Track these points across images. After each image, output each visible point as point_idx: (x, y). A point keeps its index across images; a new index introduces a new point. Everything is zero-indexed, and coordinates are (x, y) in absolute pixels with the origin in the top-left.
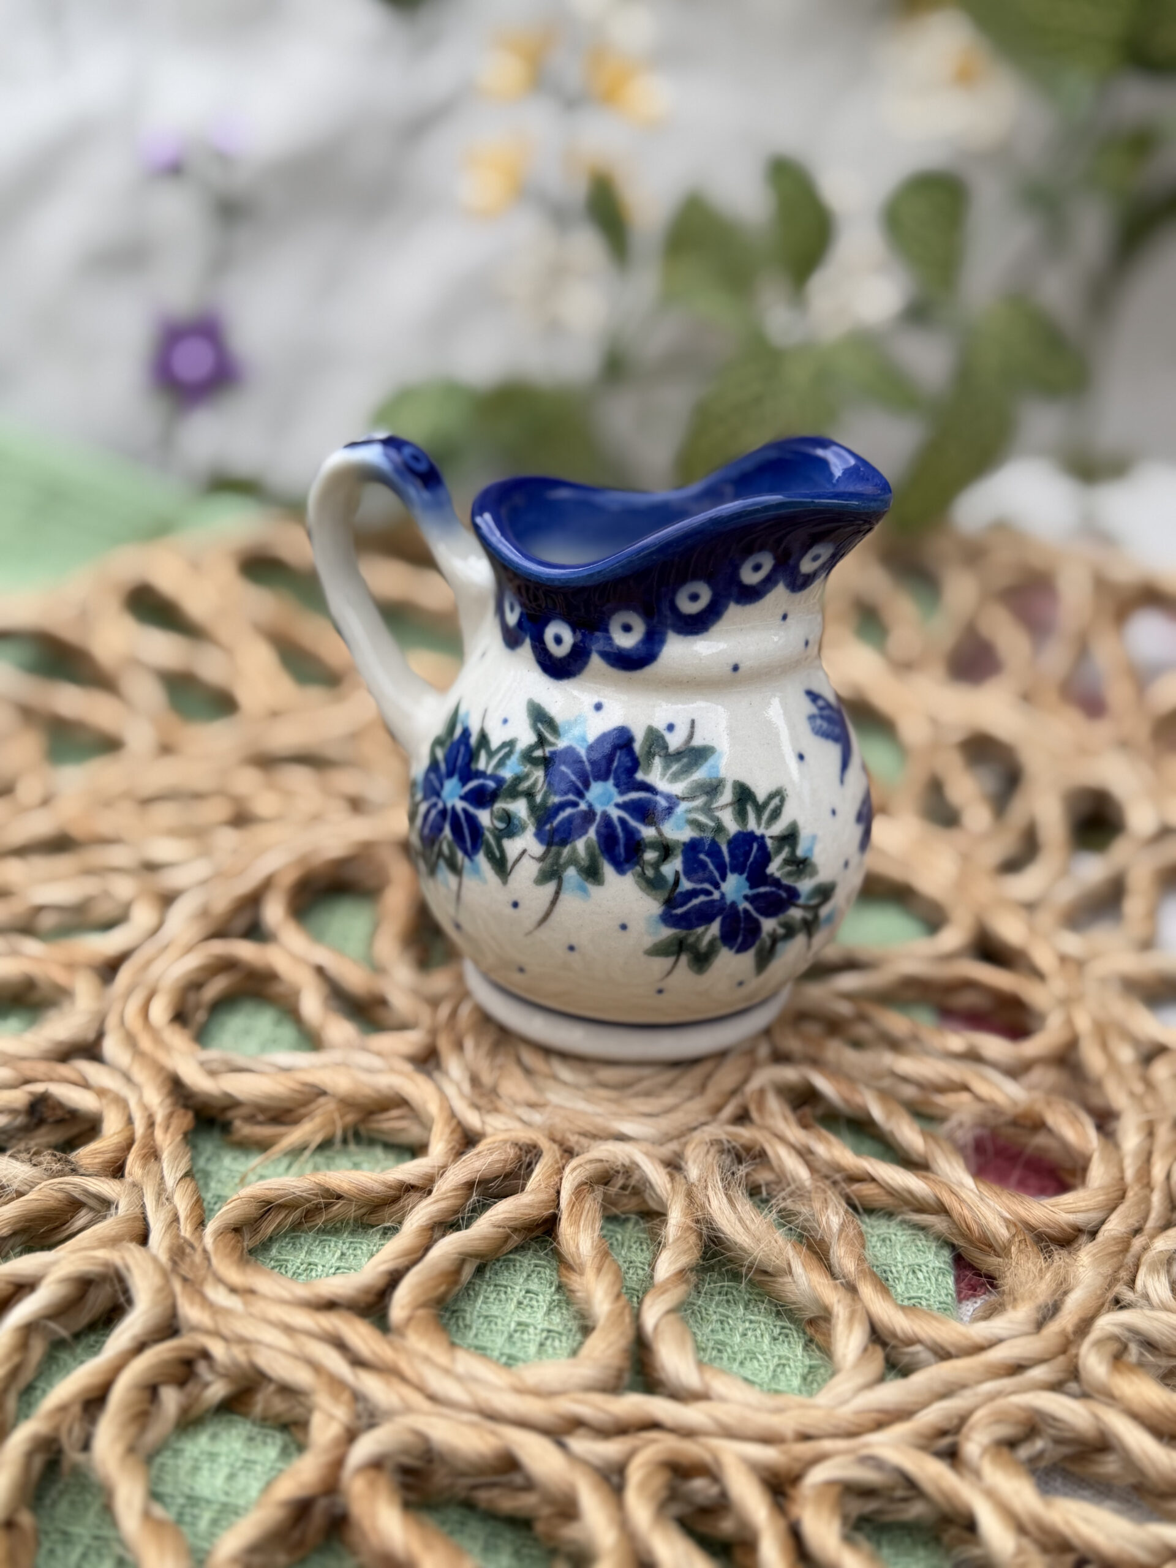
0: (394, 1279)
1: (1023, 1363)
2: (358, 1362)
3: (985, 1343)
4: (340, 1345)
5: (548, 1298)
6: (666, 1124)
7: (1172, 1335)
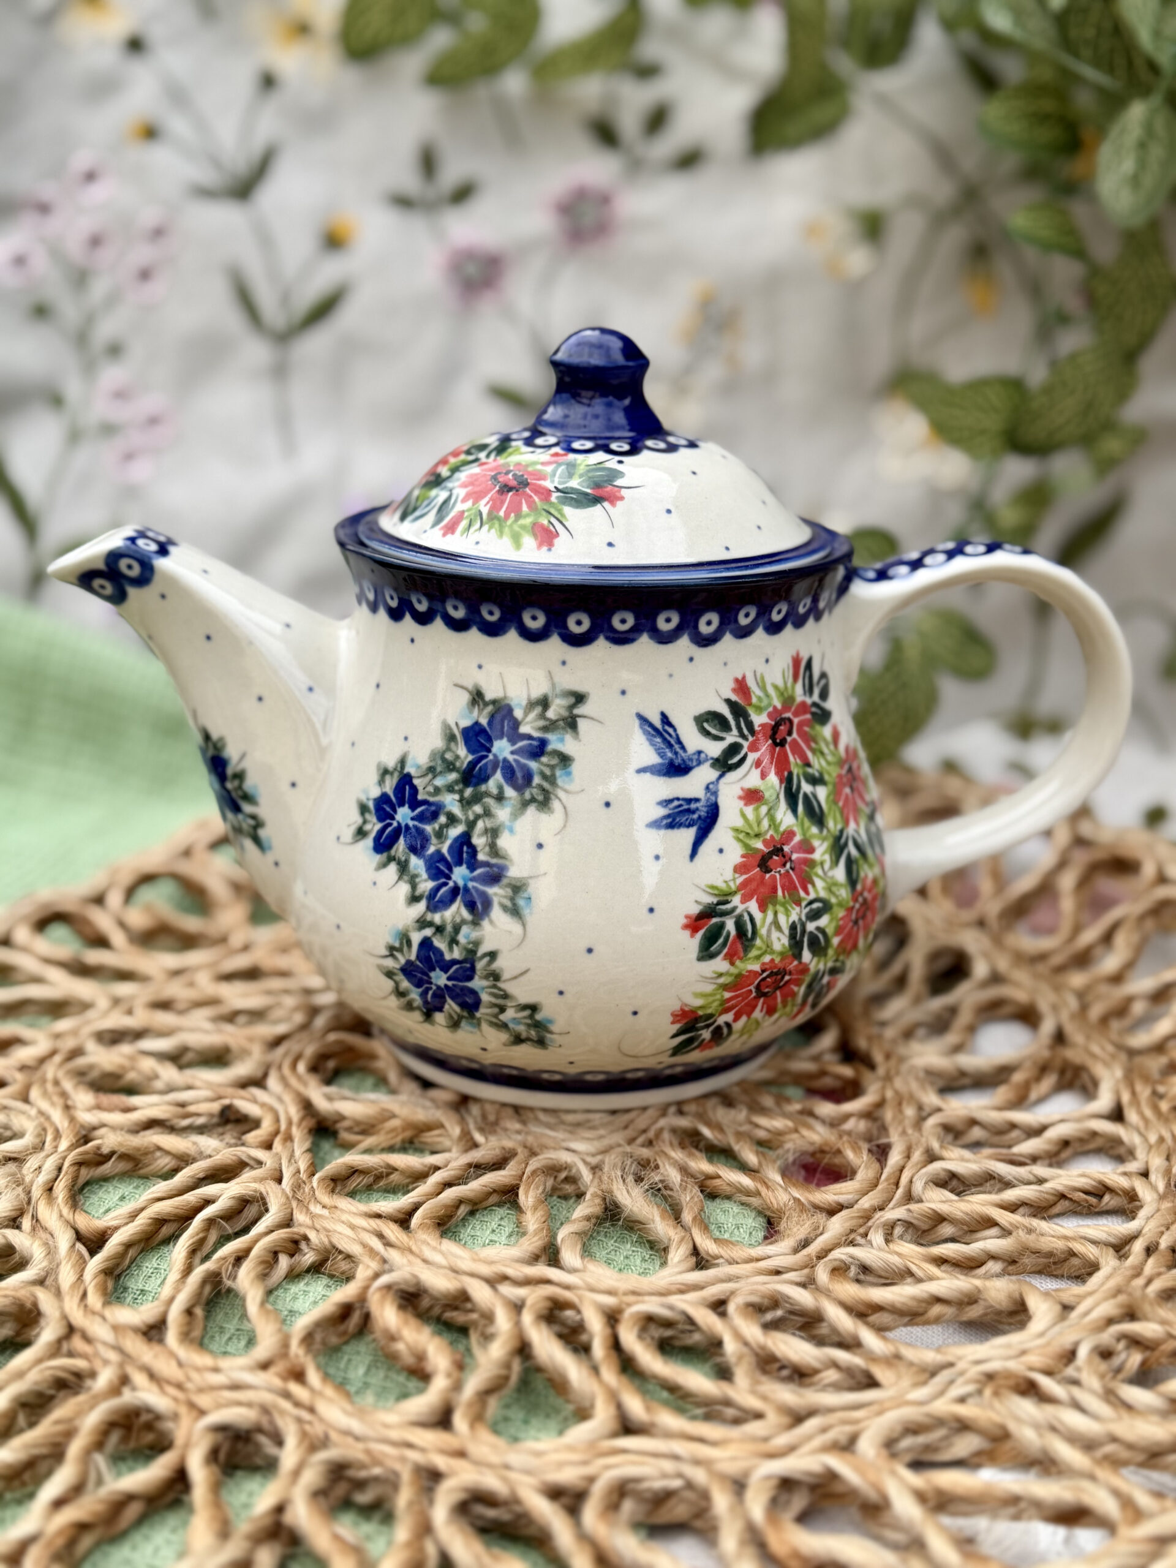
0: (416, 1207)
1: (780, 1269)
3: (761, 1258)
5: (511, 1230)
6: (598, 1145)
7: (880, 1264)
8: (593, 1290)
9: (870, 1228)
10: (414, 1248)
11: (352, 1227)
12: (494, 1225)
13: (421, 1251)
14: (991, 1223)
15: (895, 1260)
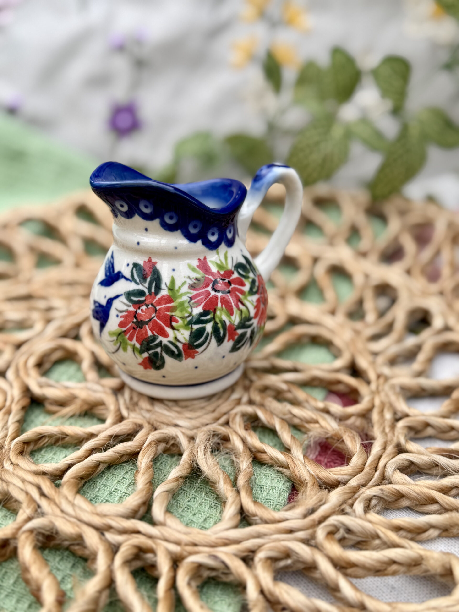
0: (70, 466)
1: (293, 529)
2: (42, 494)
3: (281, 520)
4: (39, 488)
5: (130, 481)
6: (195, 423)
7: (360, 529)
8: (167, 540)
9: (356, 499)
10: (57, 501)
11: (23, 481)
12: (120, 477)
13: (60, 503)
14: (434, 501)
15: (368, 526)
